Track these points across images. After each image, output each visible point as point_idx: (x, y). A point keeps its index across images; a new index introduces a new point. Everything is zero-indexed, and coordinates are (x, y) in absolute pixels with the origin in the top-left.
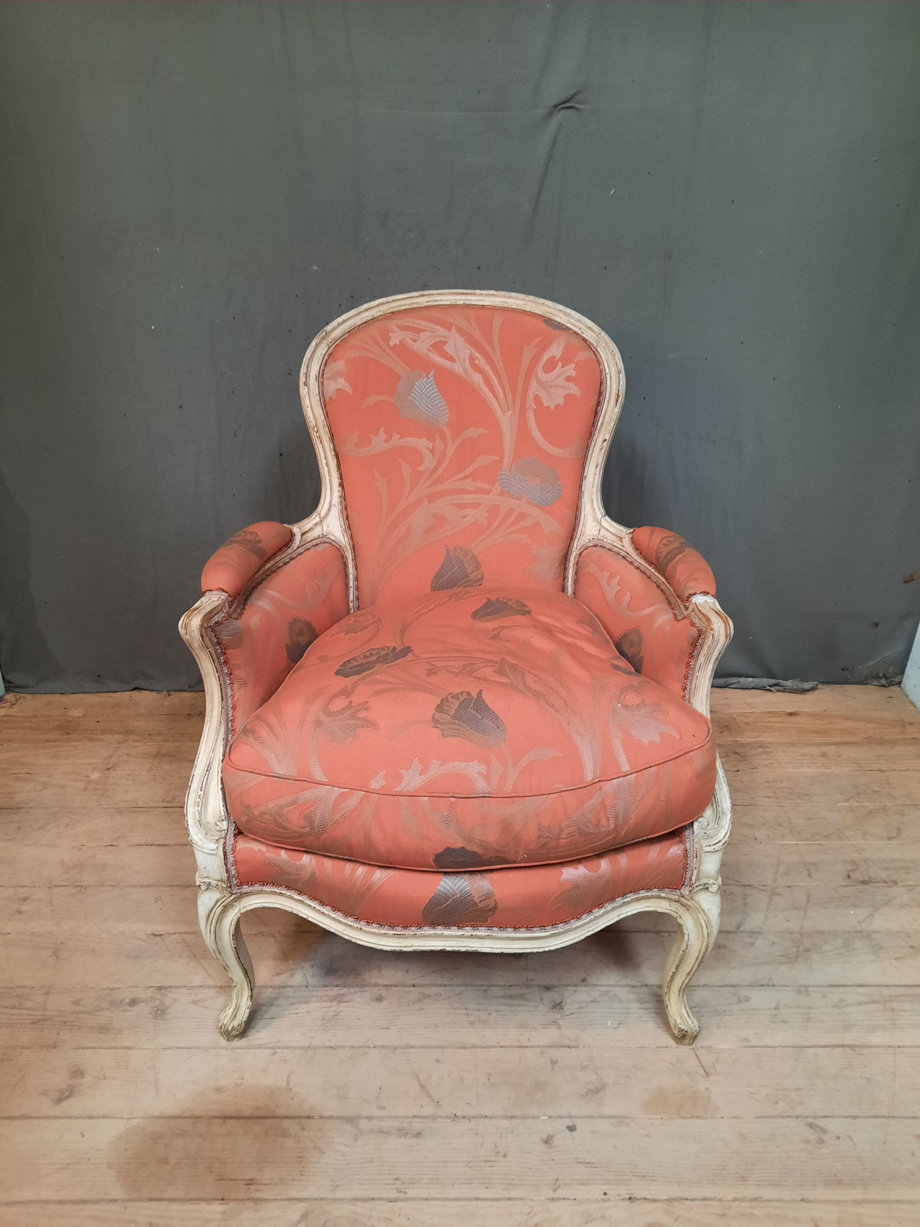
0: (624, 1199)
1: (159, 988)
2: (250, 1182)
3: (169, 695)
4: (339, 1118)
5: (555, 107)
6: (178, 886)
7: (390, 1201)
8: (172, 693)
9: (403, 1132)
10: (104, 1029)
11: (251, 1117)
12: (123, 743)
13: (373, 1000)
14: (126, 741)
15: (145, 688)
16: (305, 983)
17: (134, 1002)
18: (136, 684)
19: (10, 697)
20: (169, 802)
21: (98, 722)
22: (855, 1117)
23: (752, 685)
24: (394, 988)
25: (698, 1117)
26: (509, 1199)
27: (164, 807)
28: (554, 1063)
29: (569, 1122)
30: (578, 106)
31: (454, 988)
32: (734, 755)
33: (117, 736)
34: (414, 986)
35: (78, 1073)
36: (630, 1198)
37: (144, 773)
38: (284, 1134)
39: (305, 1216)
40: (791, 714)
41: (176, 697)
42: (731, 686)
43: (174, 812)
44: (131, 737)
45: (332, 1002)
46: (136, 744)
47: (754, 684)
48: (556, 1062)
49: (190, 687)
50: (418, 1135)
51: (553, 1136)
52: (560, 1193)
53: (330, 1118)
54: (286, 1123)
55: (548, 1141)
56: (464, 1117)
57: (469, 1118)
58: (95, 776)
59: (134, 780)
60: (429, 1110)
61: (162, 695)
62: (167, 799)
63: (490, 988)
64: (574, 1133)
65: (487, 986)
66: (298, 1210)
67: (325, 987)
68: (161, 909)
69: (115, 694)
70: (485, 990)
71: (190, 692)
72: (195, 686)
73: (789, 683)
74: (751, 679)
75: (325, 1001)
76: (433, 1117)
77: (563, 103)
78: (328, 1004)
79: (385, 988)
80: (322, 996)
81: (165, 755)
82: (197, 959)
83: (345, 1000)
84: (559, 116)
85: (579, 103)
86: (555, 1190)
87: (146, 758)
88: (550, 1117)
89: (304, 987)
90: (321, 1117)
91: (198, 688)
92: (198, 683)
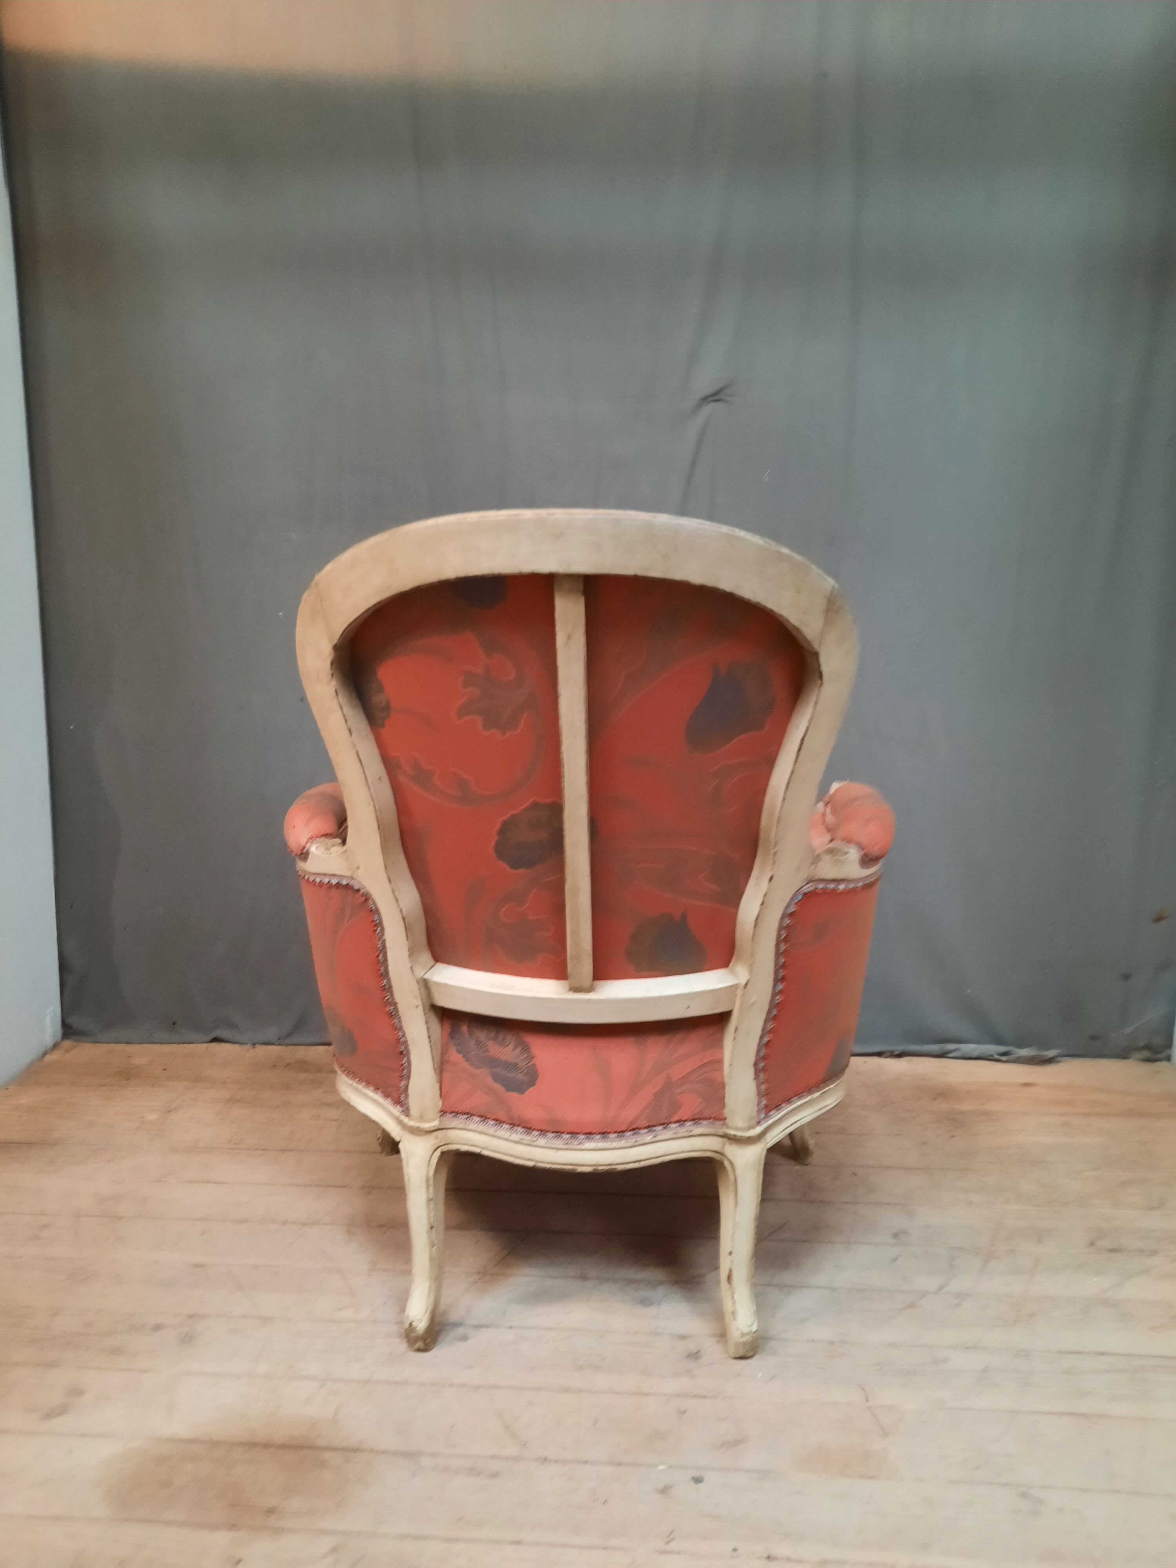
0: (759, 1558)
1: (191, 1316)
2: (271, 1511)
3: (254, 1048)
4: (395, 1453)
5: (704, 399)
6: (231, 1221)
7: (448, 1540)
8: (257, 1045)
9: (474, 1472)
10: (117, 1351)
11: (283, 1446)
12: (190, 1089)
14: (195, 1087)
15: (226, 1039)
17: (157, 1327)
18: (217, 1034)
19: (67, 1043)
21: (165, 1069)
22: (1085, 1490)
23: (975, 1054)
24: (484, 1329)
25: (871, 1478)
26: (605, 1548)
27: (228, 1149)
28: (682, 1412)
29: (697, 1474)
30: (727, 398)
31: (562, 1332)
32: (948, 1122)
33: (185, 1083)
35: (77, 1392)
36: (768, 1558)
37: (210, 1117)
38: (323, 1464)
39: (334, 1550)
40: (1026, 1085)
41: (261, 1050)
42: (950, 1055)
43: (240, 1153)
44: (202, 1084)
46: (205, 1090)
47: (978, 1051)
48: (685, 1412)
49: (279, 1039)
50: (495, 1475)
51: (671, 1487)
52: (674, 1545)
53: (384, 1452)
54: (327, 1455)
55: (664, 1491)
56: (557, 1461)
57: (565, 1462)
58: (152, 1117)
59: (198, 1122)
60: (511, 1450)
61: (245, 1047)
63: (607, 1335)
64: (701, 1485)
65: (604, 1332)
66: (328, 1543)
69: (190, 1045)
71: (278, 1045)
73: (1024, 1052)
74: (973, 1046)
76: (516, 1459)
77: (712, 395)
79: (473, 1327)
81: (238, 1101)
82: (243, 1290)
84: (709, 407)
85: (729, 395)
86: (668, 1542)
87: (216, 1103)
88: (671, 1467)
90: (372, 1451)
91: (288, 1041)
92: (290, 1034)
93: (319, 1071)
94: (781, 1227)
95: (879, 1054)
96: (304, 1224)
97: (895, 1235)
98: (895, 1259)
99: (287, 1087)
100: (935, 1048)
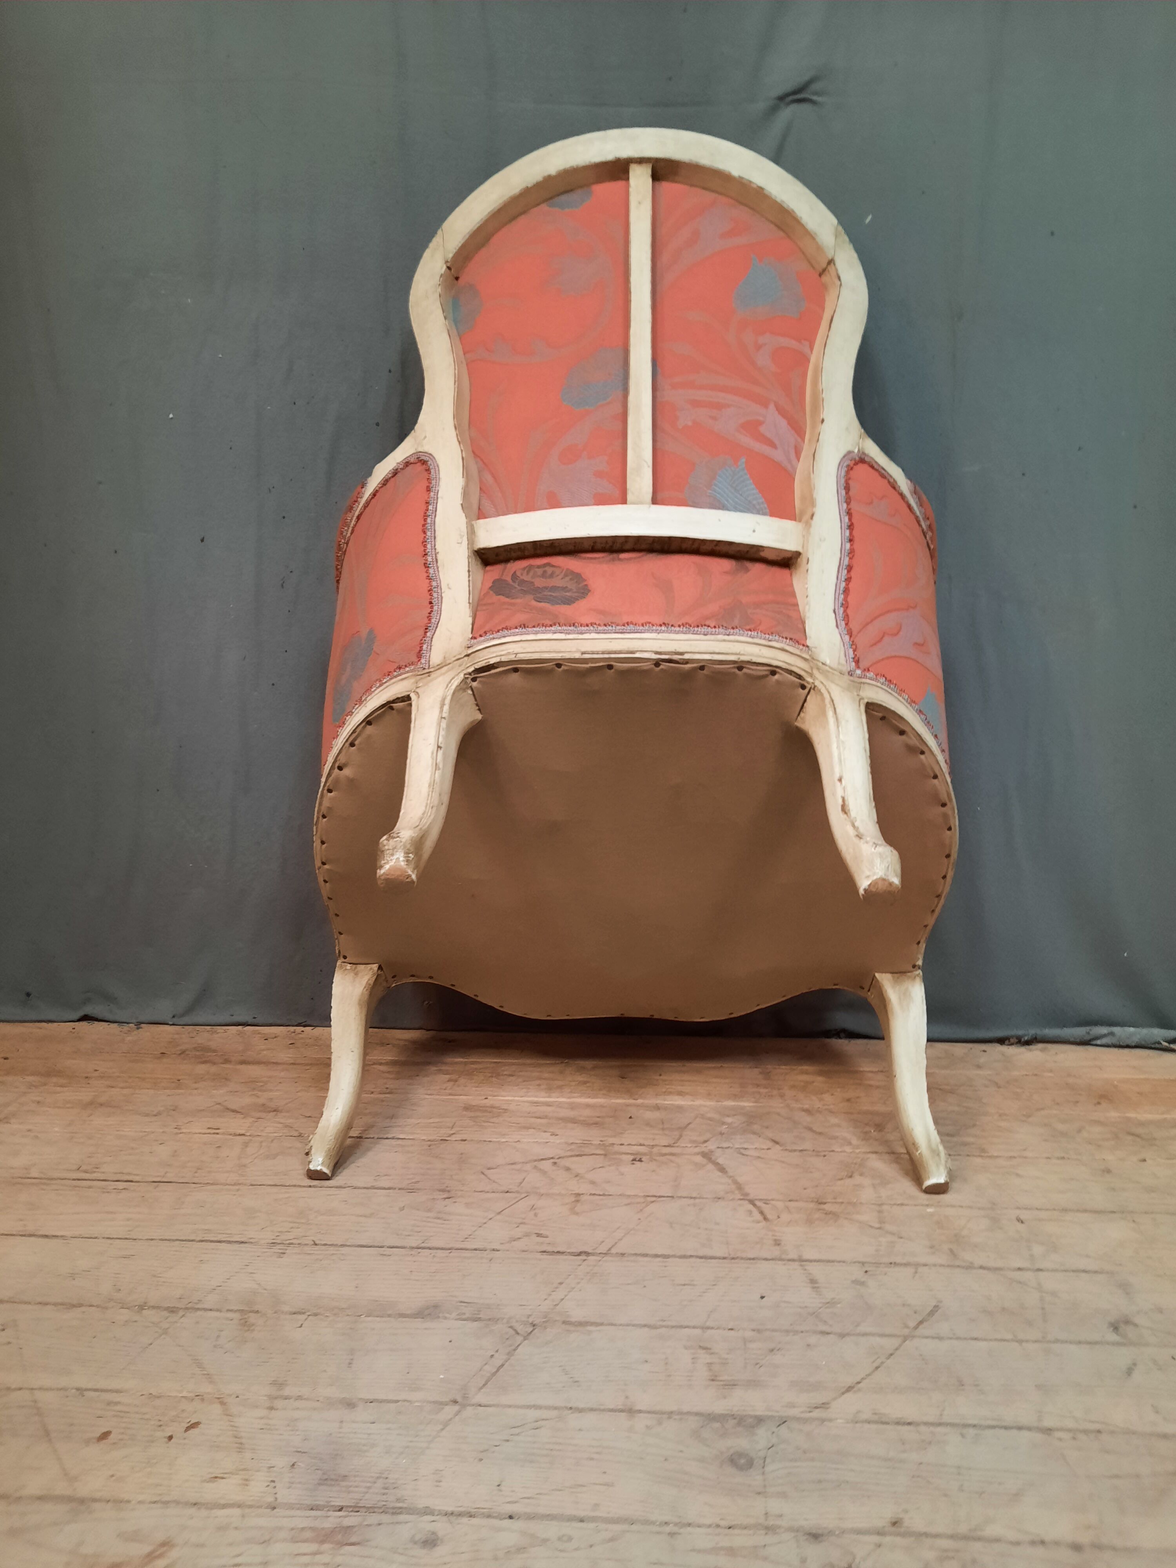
3: (138, 1029)
5: (781, 98)
6: (55, 1304)
8: (143, 1025)
12: (36, 1087)
13: (415, 1543)
14: (45, 1084)
15: (100, 1017)
16: (270, 1499)
18: (88, 1010)
20: (86, 1172)
21: (6, 1059)
23: (1135, 1040)
24: (465, 1520)
27: (74, 1180)
30: (815, 98)
31: (603, 1526)
32: (1130, 1138)
33: (30, 1079)
34: (511, 1517)
37: (56, 1129)
41: (148, 1031)
42: (1099, 1042)
43: (90, 1187)
44: (54, 1080)
45: (322, 1542)
46: (58, 1089)
47: (1138, 1036)
49: (174, 1017)
59: (37, 1137)
61: (126, 1028)
62: (84, 1168)
63: (682, 1530)
65: (676, 1524)
67: (312, 1509)
68: (9, 1343)
69: (50, 1025)
70: (671, 1534)
72: (182, 1015)
74: (1132, 1029)
75: (305, 1541)
77: (795, 92)
78: (313, 1547)
79: (445, 1518)
80: (303, 1529)
81: (102, 1105)
82: (50, 1441)
83: (354, 1539)
84: (787, 113)
85: (816, 93)
87: (68, 1108)
89: (267, 1508)
91: (186, 1020)
92: (190, 1010)
93: (227, 1061)
94: (932, 1313)
95: (1001, 1041)
96: (172, 1310)
97: (1115, 1327)
98: (1129, 1372)
99: (178, 1084)
100: (1080, 1032)
